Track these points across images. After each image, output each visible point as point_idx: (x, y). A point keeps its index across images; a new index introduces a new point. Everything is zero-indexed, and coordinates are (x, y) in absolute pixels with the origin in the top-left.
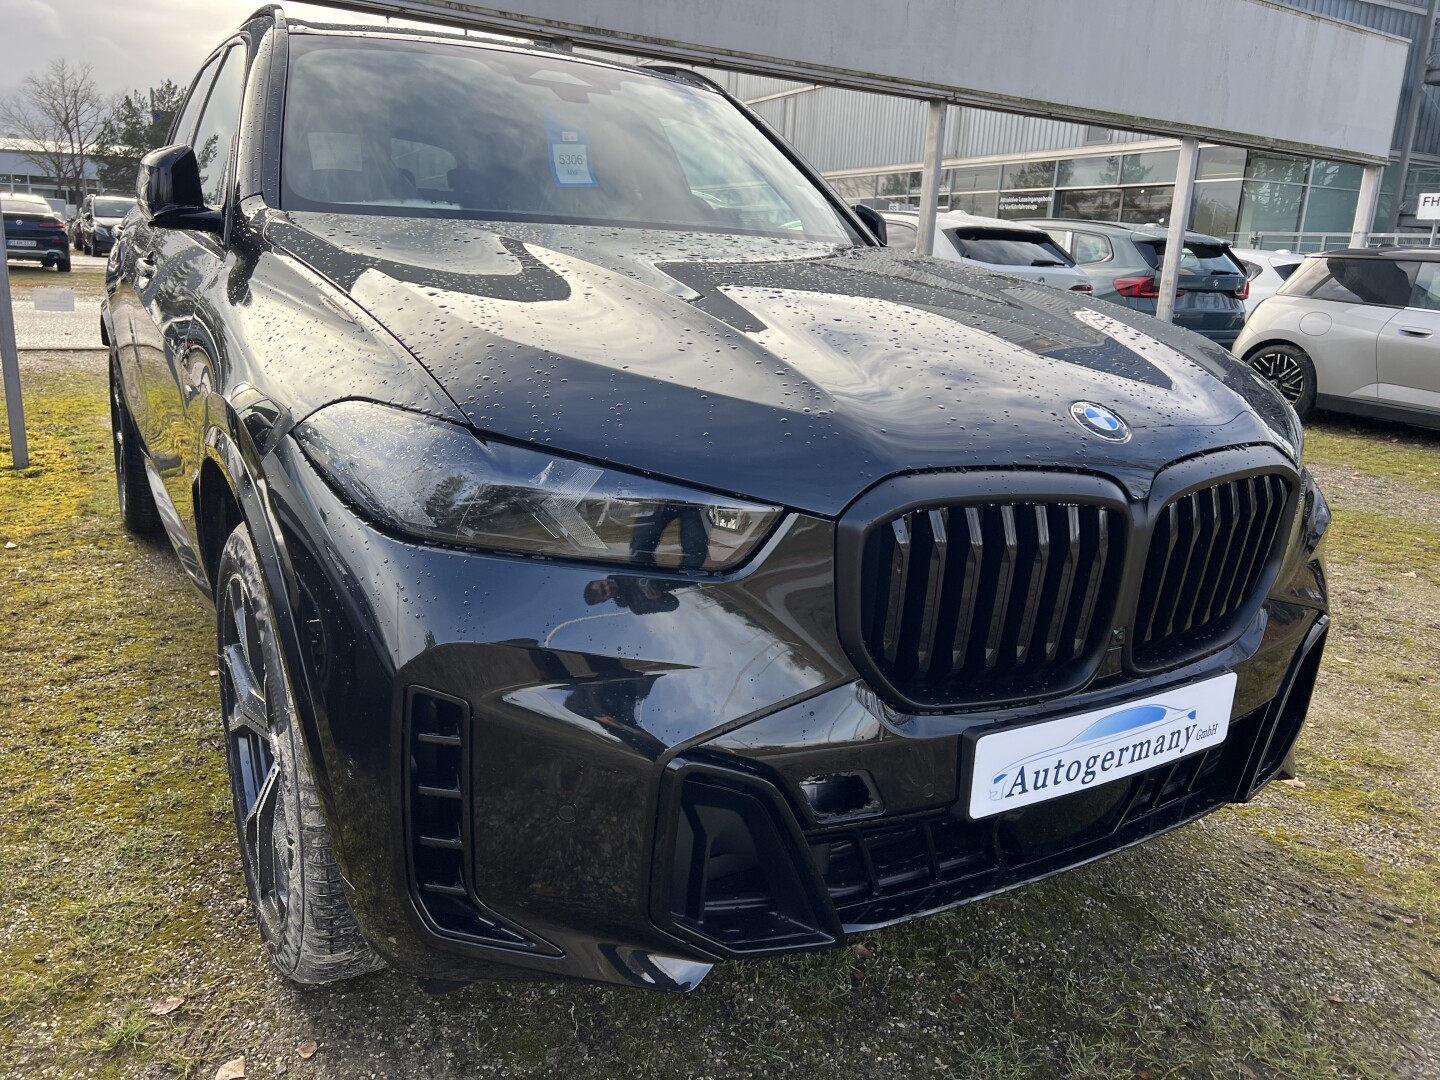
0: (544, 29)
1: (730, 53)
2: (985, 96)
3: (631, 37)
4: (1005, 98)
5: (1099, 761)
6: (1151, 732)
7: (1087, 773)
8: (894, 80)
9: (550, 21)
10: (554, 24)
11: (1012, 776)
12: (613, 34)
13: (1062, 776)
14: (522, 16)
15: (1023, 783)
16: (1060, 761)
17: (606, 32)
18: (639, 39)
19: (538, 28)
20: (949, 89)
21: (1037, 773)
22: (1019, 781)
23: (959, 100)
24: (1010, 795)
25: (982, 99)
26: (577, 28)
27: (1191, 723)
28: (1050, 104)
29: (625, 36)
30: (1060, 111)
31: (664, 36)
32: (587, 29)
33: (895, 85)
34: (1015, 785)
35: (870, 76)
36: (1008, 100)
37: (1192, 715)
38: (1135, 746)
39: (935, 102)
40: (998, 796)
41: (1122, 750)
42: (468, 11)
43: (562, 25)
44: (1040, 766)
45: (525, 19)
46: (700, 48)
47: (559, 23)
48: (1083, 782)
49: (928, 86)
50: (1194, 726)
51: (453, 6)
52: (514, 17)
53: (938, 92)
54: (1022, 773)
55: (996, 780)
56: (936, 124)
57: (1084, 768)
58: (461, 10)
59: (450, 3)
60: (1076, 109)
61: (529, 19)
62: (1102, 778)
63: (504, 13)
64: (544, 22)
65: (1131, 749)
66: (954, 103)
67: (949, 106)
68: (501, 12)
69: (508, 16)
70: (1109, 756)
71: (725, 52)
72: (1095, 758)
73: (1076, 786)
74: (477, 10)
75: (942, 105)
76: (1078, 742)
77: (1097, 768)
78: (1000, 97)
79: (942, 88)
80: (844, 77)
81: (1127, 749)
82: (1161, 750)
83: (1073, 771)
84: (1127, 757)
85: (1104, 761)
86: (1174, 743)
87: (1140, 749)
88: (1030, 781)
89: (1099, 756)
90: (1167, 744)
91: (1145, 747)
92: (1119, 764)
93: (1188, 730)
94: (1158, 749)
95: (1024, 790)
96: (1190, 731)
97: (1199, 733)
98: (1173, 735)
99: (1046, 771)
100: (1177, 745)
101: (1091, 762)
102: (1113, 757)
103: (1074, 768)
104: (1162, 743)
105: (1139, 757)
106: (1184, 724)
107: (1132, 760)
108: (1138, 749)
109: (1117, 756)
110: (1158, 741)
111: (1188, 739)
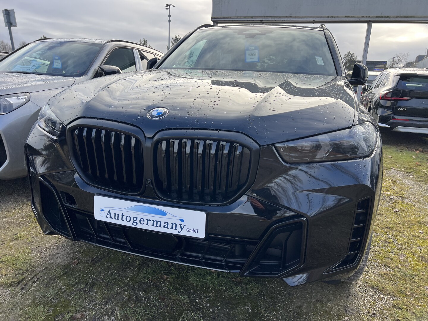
0: (360, 19)
3: (395, 17)
7: (134, 222)
9: (363, 16)
10: (364, 17)
11: (106, 212)
12: (388, 17)
13: (124, 218)
14: (353, 16)
15: (110, 215)
16: (122, 214)
17: (385, 17)
18: (399, 17)
19: (358, 19)
21: (115, 214)
22: (109, 214)
24: (106, 217)
26: (373, 17)
27: (182, 223)
29: (393, 17)
31: (410, 15)
32: (377, 17)
34: (108, 215)
37: (182, 220)
38: (154, 221)
40: (103, 215)
41: (148, 220)
42: (334, 18)
44: (116, 212)
45: (354, 17)
46: (426, 17)
47: (367, 16)
48: (133, 224)
50: (184, 225)
52: (350, 17)
54: (109, 211)
55: (102, 210)
57: (132, 220)
58: (332, 18)
59: (329, 16)
61: (355, 17)
62: (139, 226)
63: (347, 16)
64: (361, 17)
65: (152, 222)
68: (346, 16)
69: (348, 17)
70: (142, 220)
72: (137, 218)
73: (130, 224)
74: (338, 17)
76: (127, 209)
77: (138, 221)
81: (150, 220)
82: (167, 227)
83: (128, 219)
84: (150, 223)
85: (140, 221)
86: (174, 227)
87: (156, 223)
88: (113, 216)
89: (138, 218)
90: (170, 226)
91: (159, 223)
92: (147, 224)
93: (181, 225)
94: (166, 226)
95: (111, 218)
96: (182, 226)
97: (188, 229)
98: (173, 224)
99: (118, 215)
100: (176, 229)
101: (135, 219)
102: (144, 221)
103: (128, 218)
104: (168, 225)
105: (157, 226)
106: (179, 222)
107: (153, 225)
108: (155, 223)
109: (146, 221)
110: (165, 223)
111: (182, 229)
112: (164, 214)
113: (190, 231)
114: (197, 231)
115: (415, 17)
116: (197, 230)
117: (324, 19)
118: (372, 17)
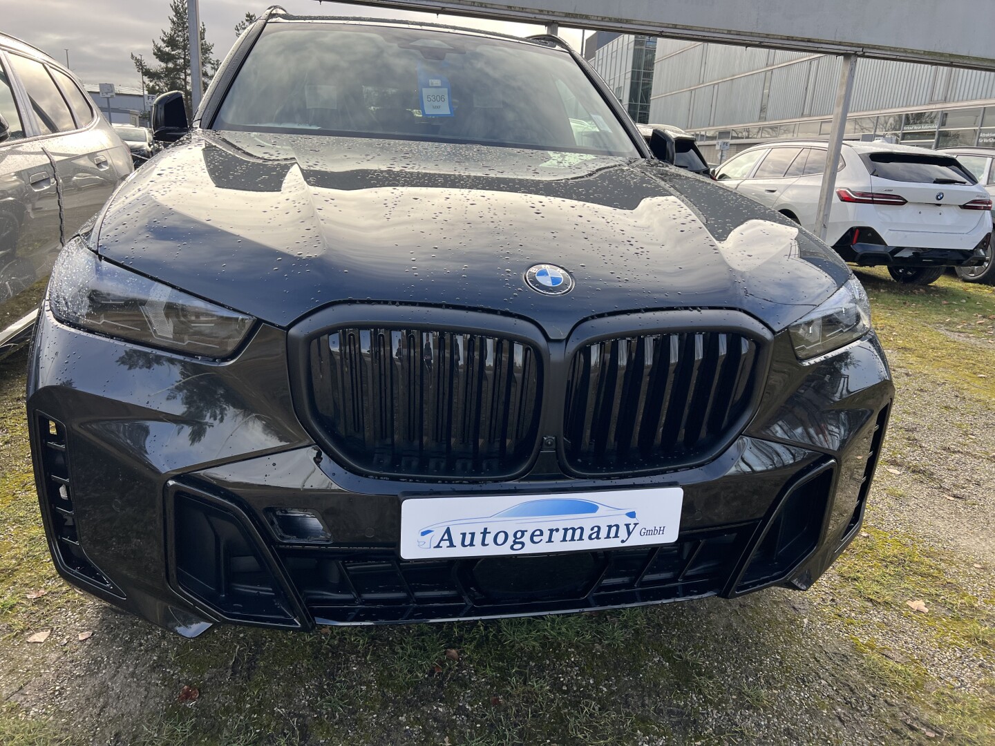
0: (538, 16)
1: (675, 27)
2: (890, 50)
3: (599, 19)
4: (909, 51)
5: (527, 535)
6: (586, 521)
7: (515, 543)
8: (809, 41)
9: (542, 11)
10: (544, 12)
11: (439, 533)
12: (587, 17)
13: (489, 538)
14: (522, 8)
15: (450, 539)
16: (486, 529)
17: (581, 16)
19: (533, 16)
20: (858, 46)
21: (464, 535)
22: (446, 537)
23: (867, 54)
24: (438, 546)
25: (889, 53)
26: (561, 14)
27: (631, 521)
28: (951, 55)
29: (596, 18)
30: (961, 61)
31: (624, 17)
32: (568, 15)
33: (810, 44)
34: (442, 540)
35: (788, 38)
36: (913, 53)
37: (632, 515)
38: (566, 530)
39: (847, 56)
40: (427, 545)
41: (551, 531)
42: (486, 7)
43: (550, 13)
44: (468, 530)
45: (525, 10)
46: (651, 24)
47: (548, 12)
48: (512, 548)
49: (840, 44)
50: (636, 524)
51: (476, 4)
52: (517, 9)
53: (849, 48)
54: (448, 531)
55: (424, 534)
56: (847, 73)
57: (511, 539)
58: (481, 6)
59: (474, 2)
60: (977, 59)
62: (530, 549)
63: (511, 7)
64: (537, 12)
65: (562, 532)
66: (863, 56)
67: (859, 59)
68: (508, 7)
69: (513, 9)
70: (538, 533)
71: (671, 26)
72: (523, 532)
73: (505, 550)
74: (492, 6)
75: (853, 58)
76: (499, 516)
77: (526, 539)
78: (905, 51)
79: (852, 45)
80: (767, 40)
81: (557, 530)
82: (598, 538)
83: (501, 538)
84: (558, 536)
85: (533, 535)
86: (613, 534)
87: (572, 533)
88: (457, 540)
89: (526, 531)
90: (603, 533)
91: (578, 532)
92: (550, 541)
93: (628, 526)
94: (594, 536)
95: (452, 545)
96: (631, 527)
97: (643, 531)
98: (610, 527)
99: (473, 534)
100: (616, 536)
101: (519, 535)
102: (542, 534)
103: (501, 536)
104: (598, 532)
105: (573, 539)
106: (623, 520)
107: (564, 540)
108: (570, 533)
109: (546, 534)
110: (592, 529)
111: (629, 533)
112: (592, 508)
113: (649, 533)
114: (661, 531)
115: (634, 22)
116: (662, 529)
117: (465, 7)
118: (558, 14)
